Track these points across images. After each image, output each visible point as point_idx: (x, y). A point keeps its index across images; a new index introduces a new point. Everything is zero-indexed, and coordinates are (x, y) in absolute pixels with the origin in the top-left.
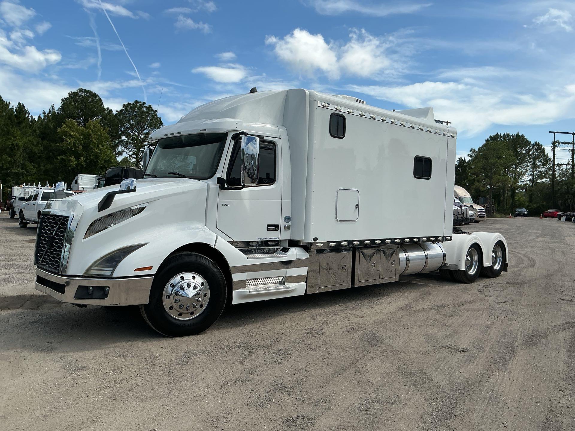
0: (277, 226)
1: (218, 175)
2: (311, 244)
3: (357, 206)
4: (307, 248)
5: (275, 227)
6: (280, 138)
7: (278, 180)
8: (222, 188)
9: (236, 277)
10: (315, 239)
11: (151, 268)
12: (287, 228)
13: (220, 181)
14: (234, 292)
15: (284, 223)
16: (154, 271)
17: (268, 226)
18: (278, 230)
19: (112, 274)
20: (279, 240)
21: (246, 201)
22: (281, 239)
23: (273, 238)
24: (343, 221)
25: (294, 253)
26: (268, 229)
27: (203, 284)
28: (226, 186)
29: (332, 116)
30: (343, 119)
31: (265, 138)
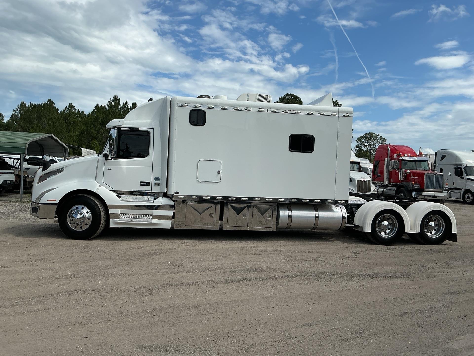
0: (149, 183)
1: (104, 152)
2: (173, 196)
3: (219, 172)
4: (171, 198)
5: (147, 184)
6: (153, 128)
7: (149, 155)
8: (107, 159)
9: (111, 211)
10: (177, 193)
11: (55, 200)
12: (158, 185)
13: (106, 156)
14: (111, 220)
15: (154, 182)
16: (57, 202)
17: (141, 182)
18: (149, 185)
19: (39, 202)
20: (151, 191)
21: (124, 167)
23: (145, 191)
24: (203, 182)
25: (161, 201)
26: (141, 185)
27: (87, 212)
28: (110, 158)
29: (192, 112)
30: (204, 113)
31: (140, 129)
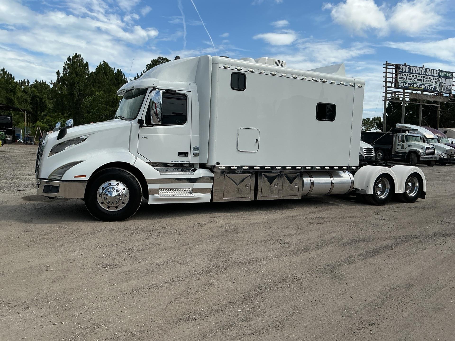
0: (187, 153)
1: (139, 117)
2: (214, 167)
3: (257, 141)
4: (212, 169)
5: (186, 154)
6: (191, 92)
7: (188, 120)
8: (142, 126)
9: (150, 186)
10: (218, 164)
11: (85, 176)
12: (196, 155)
13: (140, 122)
14: (150, 196)
15: (193, 152)
16: (87, 178)
17: (179, 153)
18: (188, 156)
19: (61, 178)
20: (189, 163)
21: (161, 136)
22: (190, 162)
23: (184, 162)
24: (243, 151)
25: (200, 173)
26: (179, 155)
27: (124, 189)
28: (145, 124)
29: (233, 74)
30: (244, 76)
31: (177, 92)
